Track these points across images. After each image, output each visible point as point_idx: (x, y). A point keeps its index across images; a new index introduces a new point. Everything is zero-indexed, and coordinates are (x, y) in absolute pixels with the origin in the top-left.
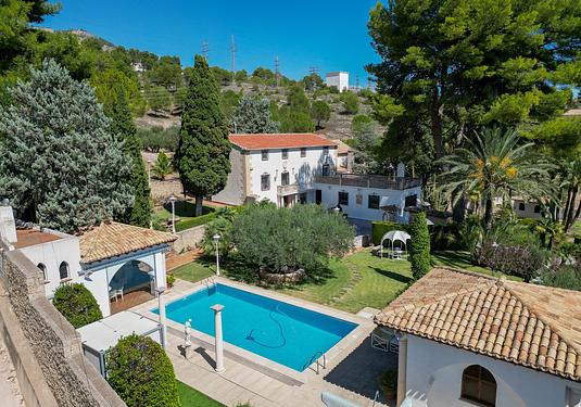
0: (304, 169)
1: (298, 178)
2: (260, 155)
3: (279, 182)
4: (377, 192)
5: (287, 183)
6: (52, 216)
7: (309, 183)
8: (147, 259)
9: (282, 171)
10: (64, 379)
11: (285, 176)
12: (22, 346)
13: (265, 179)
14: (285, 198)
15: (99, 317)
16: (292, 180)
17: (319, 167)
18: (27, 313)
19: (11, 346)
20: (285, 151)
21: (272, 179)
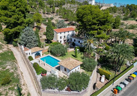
0: (68, 35)
1: (67, 36)
2: (60, 33)
3: (63, 37)
4: (80, 40)
5: (65, 38)
6: (28, 46)
7: (69, 37)
8: (39, 52)
9: (64, 36)
10: (29, 66)
11: (65, 36)
12: (26, 62)
13: (61, 37)
14: (64, 40)
15: (33, 60)
16: (66, 37)
17: (72, 34)
18: (26, 59)
19: (24, 62)
20: (65, 32)
21: (62, 37)
